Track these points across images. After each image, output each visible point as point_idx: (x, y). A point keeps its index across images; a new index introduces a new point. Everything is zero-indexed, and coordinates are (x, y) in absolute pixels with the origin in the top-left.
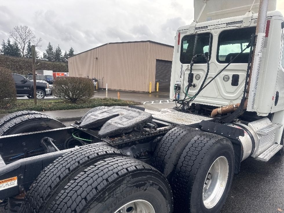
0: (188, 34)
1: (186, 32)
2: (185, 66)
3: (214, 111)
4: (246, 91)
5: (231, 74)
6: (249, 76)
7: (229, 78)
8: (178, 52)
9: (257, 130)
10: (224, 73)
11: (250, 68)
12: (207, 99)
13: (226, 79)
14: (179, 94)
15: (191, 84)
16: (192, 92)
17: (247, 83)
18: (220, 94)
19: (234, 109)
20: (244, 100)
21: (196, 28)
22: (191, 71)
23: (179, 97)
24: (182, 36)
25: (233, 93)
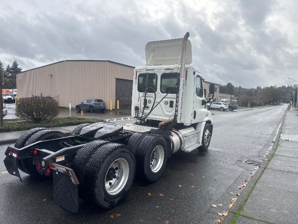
0: (142, 73)
1: (141, 72)
2: (142, 94)
3: (160, 124)
4: (176, 111)
5: (169, 100)
6: (177, 102)
7: (168, 103)
8: (136, 84)
9: (184, 134)
10: (165, 100)
11: (177, 97)
12: (156, 116)
13: (166, 103)
14: (138, 113)
15: (145, 107)
16: (147, 111)
17: (177, 106)
18: (164, 113)
19: (171, 122)
20: (176, 116)
21: (147, 70)
22: (145, 98)
23: (138, 115)
24: (138, 74)
25: (170, 112)
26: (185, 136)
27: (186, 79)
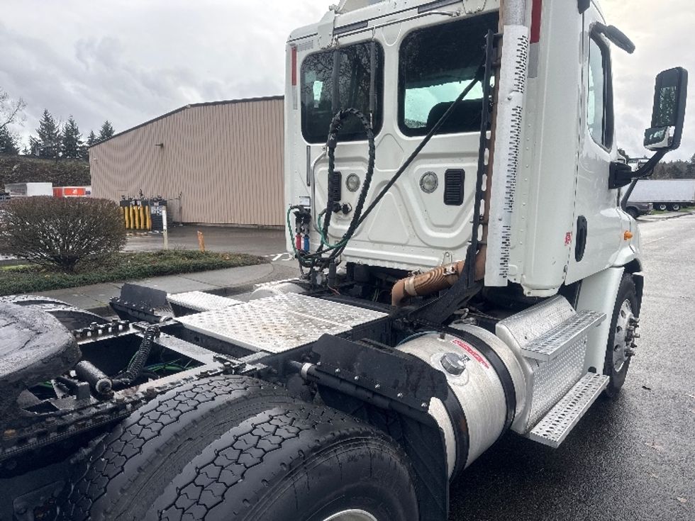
0: (316, 48)
1: (310, 45)
2: (319, 149)
3: (398, 287)
4: (480, 220)
5: (440, 168)
6: (484, 170)
7: (436, 182)
8: (295, 106)
9: (524, 343)
10: (420, 167)
11: (486, 144)
12: (381, 249)
13: (427, 183)
14: (307, 238)
15: (335, 204)
16: (339, 226)
17: (482, 195)
18: (417, 233)
19: (450, 280)
20: (476, 249)
21: (337, 31)
22: (332, 166)
23: (307, 244)
24: (301, 56)
25: (450, 227)
26: (529, 359)
27: (535, 36)
